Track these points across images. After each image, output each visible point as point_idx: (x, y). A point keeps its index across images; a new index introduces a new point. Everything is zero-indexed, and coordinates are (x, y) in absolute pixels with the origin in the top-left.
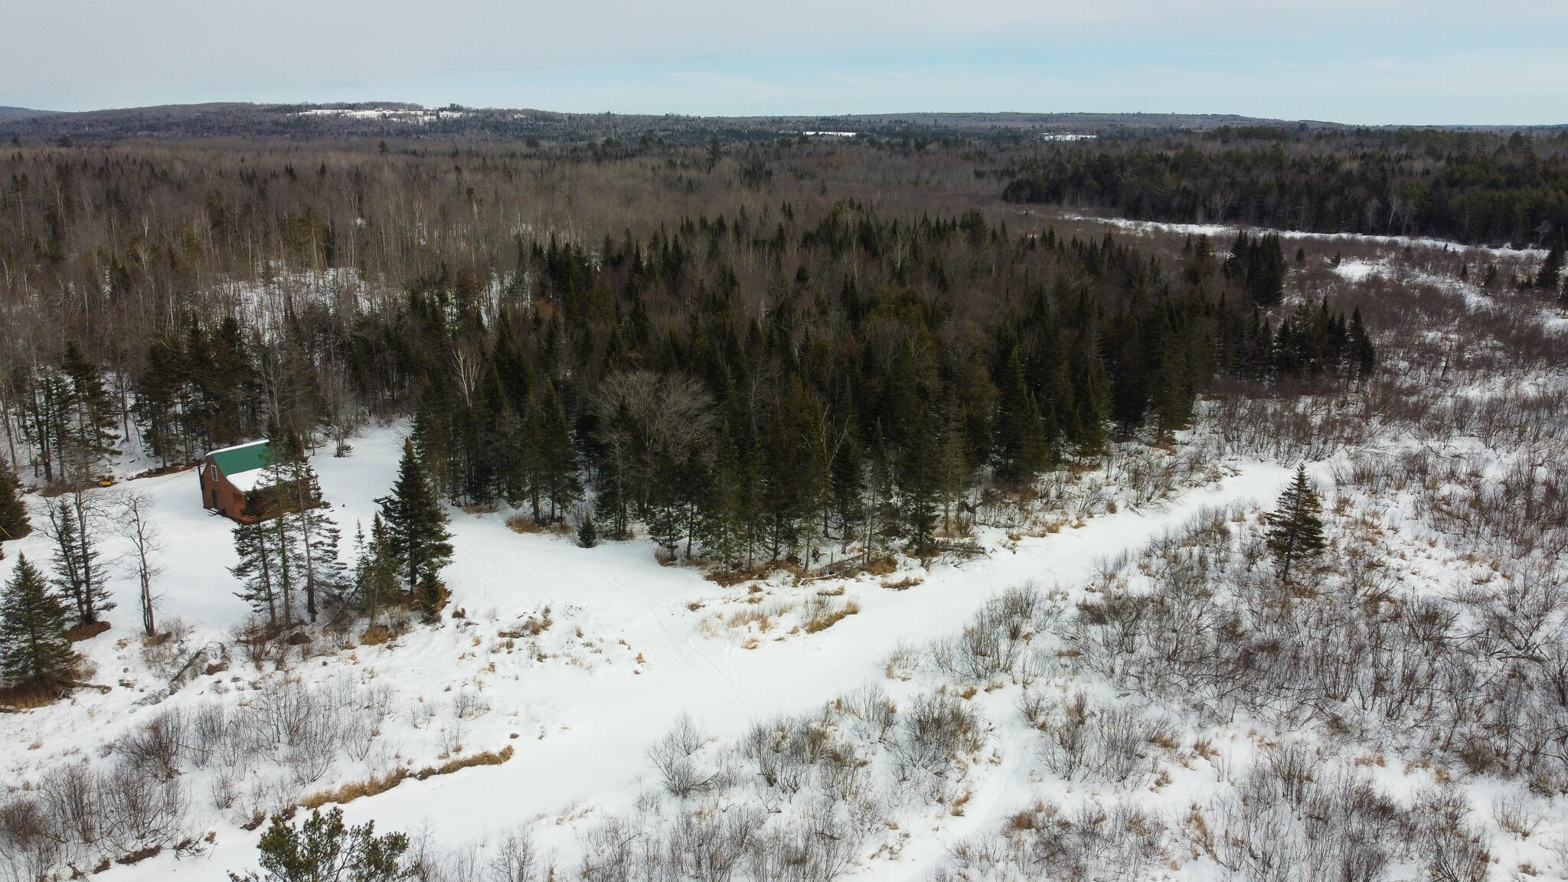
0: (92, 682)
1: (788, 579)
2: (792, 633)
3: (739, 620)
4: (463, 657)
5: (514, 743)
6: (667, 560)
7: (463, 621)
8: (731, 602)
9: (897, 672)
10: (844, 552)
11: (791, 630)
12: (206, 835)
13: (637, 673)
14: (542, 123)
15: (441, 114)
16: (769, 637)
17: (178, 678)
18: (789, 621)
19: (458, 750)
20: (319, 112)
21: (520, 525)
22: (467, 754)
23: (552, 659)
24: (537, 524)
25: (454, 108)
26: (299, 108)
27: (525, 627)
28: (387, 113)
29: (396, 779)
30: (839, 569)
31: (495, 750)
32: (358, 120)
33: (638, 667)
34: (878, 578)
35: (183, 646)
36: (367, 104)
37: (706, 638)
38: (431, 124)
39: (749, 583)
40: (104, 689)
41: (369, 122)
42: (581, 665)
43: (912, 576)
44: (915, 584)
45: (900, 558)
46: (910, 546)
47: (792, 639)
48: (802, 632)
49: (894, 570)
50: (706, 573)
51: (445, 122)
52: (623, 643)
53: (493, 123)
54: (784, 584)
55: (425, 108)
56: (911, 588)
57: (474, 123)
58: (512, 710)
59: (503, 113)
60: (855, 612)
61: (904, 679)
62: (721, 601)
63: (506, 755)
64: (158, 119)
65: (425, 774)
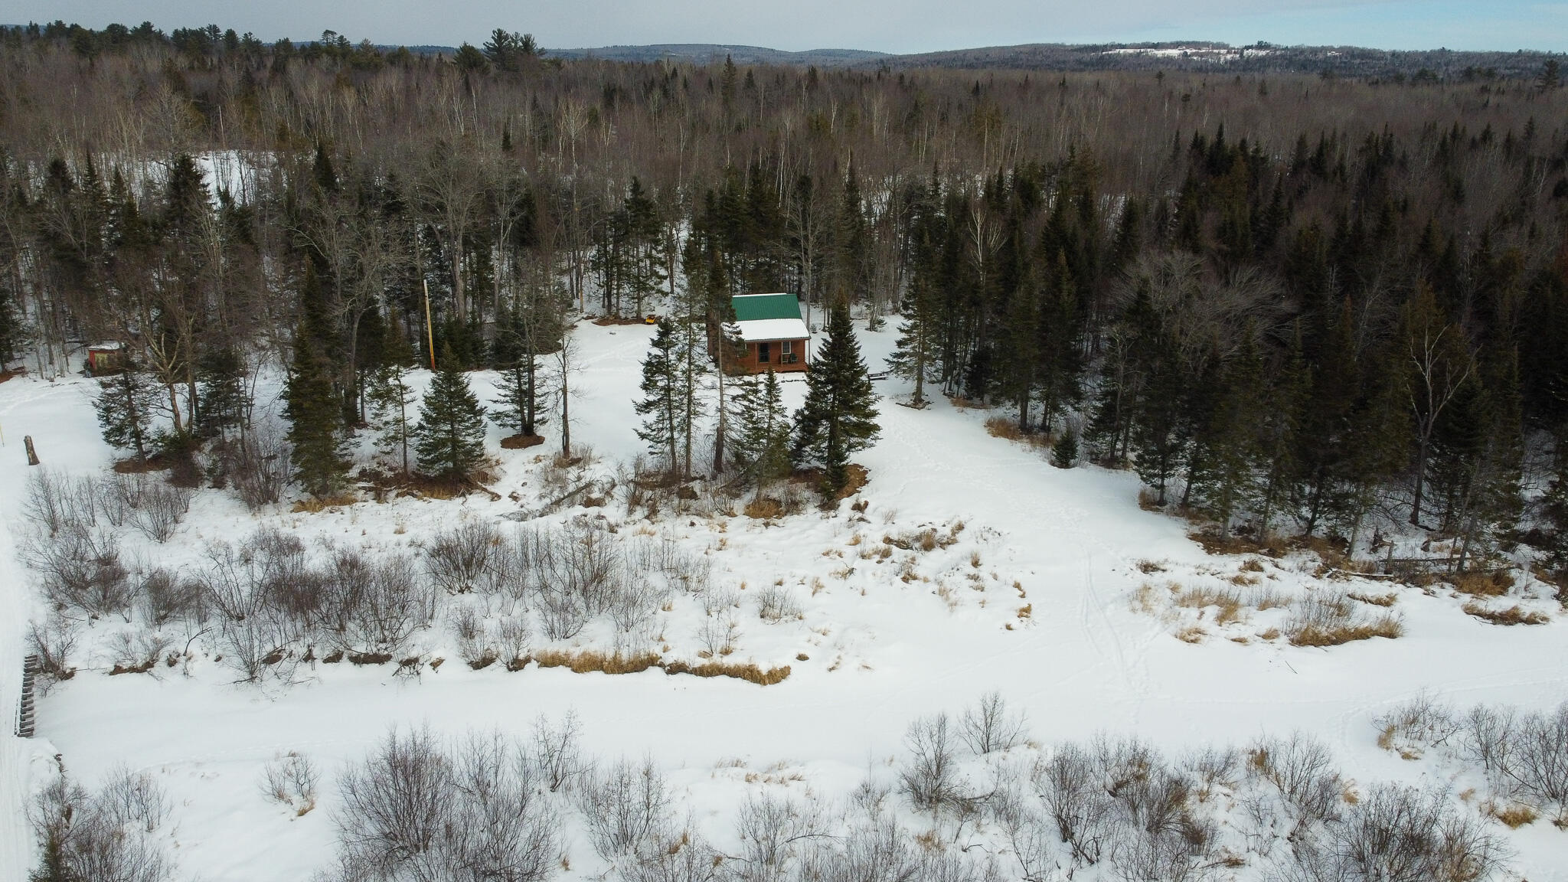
0: (490, 488)
1: (1310, 564)
2: (1265, 637)
3: (1198, 599)
4: (827, 554)
5: (797, 667)
6: (1152, 503)
7: (859, 515)
8: (1207, 575)
9: (1399, 741)
10: (1425, 549)
11: (1263, 632)
12: (433, 659)
13: (1009, 628)
14: (1358, 61)
15: (1245, 52)
16: (1224, 633)
17: (558, 503)
18: (1274, 618)
19: (726, 652)
20: (1122, 51)
21: (1000, 429)
22: (729, 661)
23: (921, 582)
24: (1021, 430)
25: (1261, 46)
26: (1105, 48)
27: (918, 539)
28: (1189, 51)
29: (640, 665)
30: (1401, 570)
31: (764, 668)
32: (1158, 59)
33: (1015, 622)
34: (1466, 598)
35: (582, 474)
36: (1172, 44)
37: (1134, 610)
38: (1233, 62)
39: (1247, 557)
40: (495, 497)
41: (1169, 60)
42: (947, 599)
43: (1527, 608)
44: (1531, 621)
45: (1522, 578)
46: (1548, 563)
47: (1261, 646)
48: (1283, 639)
49: (1503, 592)
50: (1196, 530)
51: (1248, 61)
52: (1017, 586)
53: (1299, 60)
54: (1301, 569)
55: (1231, 46)
56: (1520, 626)
57: (1279, 61)
58: (823, 627)
59: (1314, 51)
60: (1391, 635)
61: (1406, 756)
62: (1193, 570)
63: (776, 676)
64: (977, 59)
65: (676, 669)
